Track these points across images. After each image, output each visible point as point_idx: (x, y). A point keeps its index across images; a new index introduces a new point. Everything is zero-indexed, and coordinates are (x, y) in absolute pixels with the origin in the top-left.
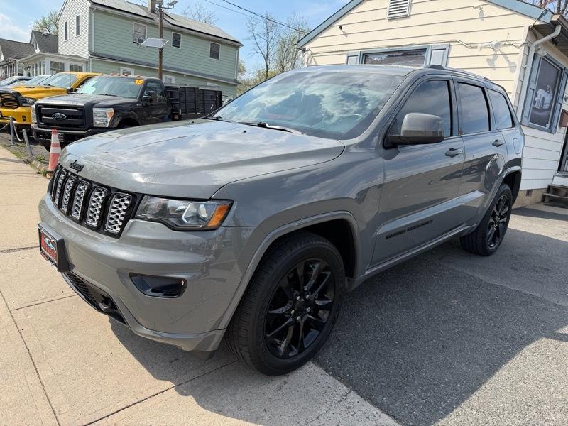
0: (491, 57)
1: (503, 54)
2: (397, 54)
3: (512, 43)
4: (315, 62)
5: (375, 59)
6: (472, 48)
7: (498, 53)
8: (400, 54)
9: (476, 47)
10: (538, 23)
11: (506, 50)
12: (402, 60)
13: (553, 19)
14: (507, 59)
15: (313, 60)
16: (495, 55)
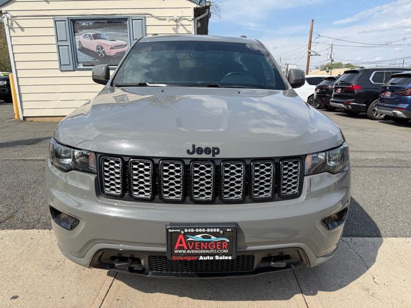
0: (175, 27)
1: (182, 25)
2: (104, 21)
3: (186, 18)
4: (18, 25)
5: (83, 24)
6: (160, 19)
7: (179, 24)
8: (105, 22)
9: (165, 19)
10: (198, 6)
11: (183, 22)
12: (108, 26)
13: (207, 5)
14: (185, 28)
15: (14, 22)
16: (177, 25)
